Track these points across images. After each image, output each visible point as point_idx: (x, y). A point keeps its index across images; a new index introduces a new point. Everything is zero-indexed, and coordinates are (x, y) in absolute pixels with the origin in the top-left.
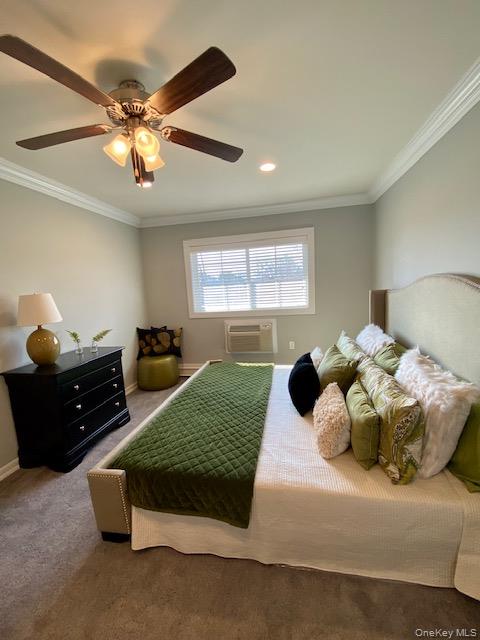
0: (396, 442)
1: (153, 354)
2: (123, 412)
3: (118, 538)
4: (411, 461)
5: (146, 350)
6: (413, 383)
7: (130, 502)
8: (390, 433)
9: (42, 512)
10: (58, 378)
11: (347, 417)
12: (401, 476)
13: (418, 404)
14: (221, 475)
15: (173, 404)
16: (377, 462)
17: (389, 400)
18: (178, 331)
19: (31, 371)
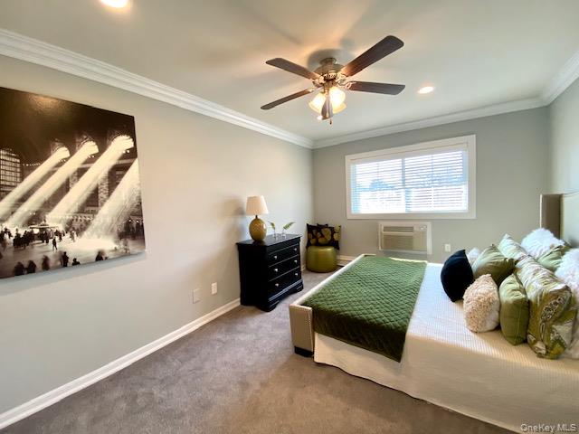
0: (544, 321)
1: (318, 244)
2: (299, 282)
3: (305, 353)
4: (559, 341)
5: (313, 241)
6: (570, 277)
7: (314, 329)
8: (539, 313)
9: (257, 330)
10: (267, 249)
11: (496, 298)
12: (547, 352)
13: (567, 288)
14: (379, 324)
15: (338, 277)
16: (525, 341)
17: (540, 286)
18: (337, 228)
19: (251, 243)
